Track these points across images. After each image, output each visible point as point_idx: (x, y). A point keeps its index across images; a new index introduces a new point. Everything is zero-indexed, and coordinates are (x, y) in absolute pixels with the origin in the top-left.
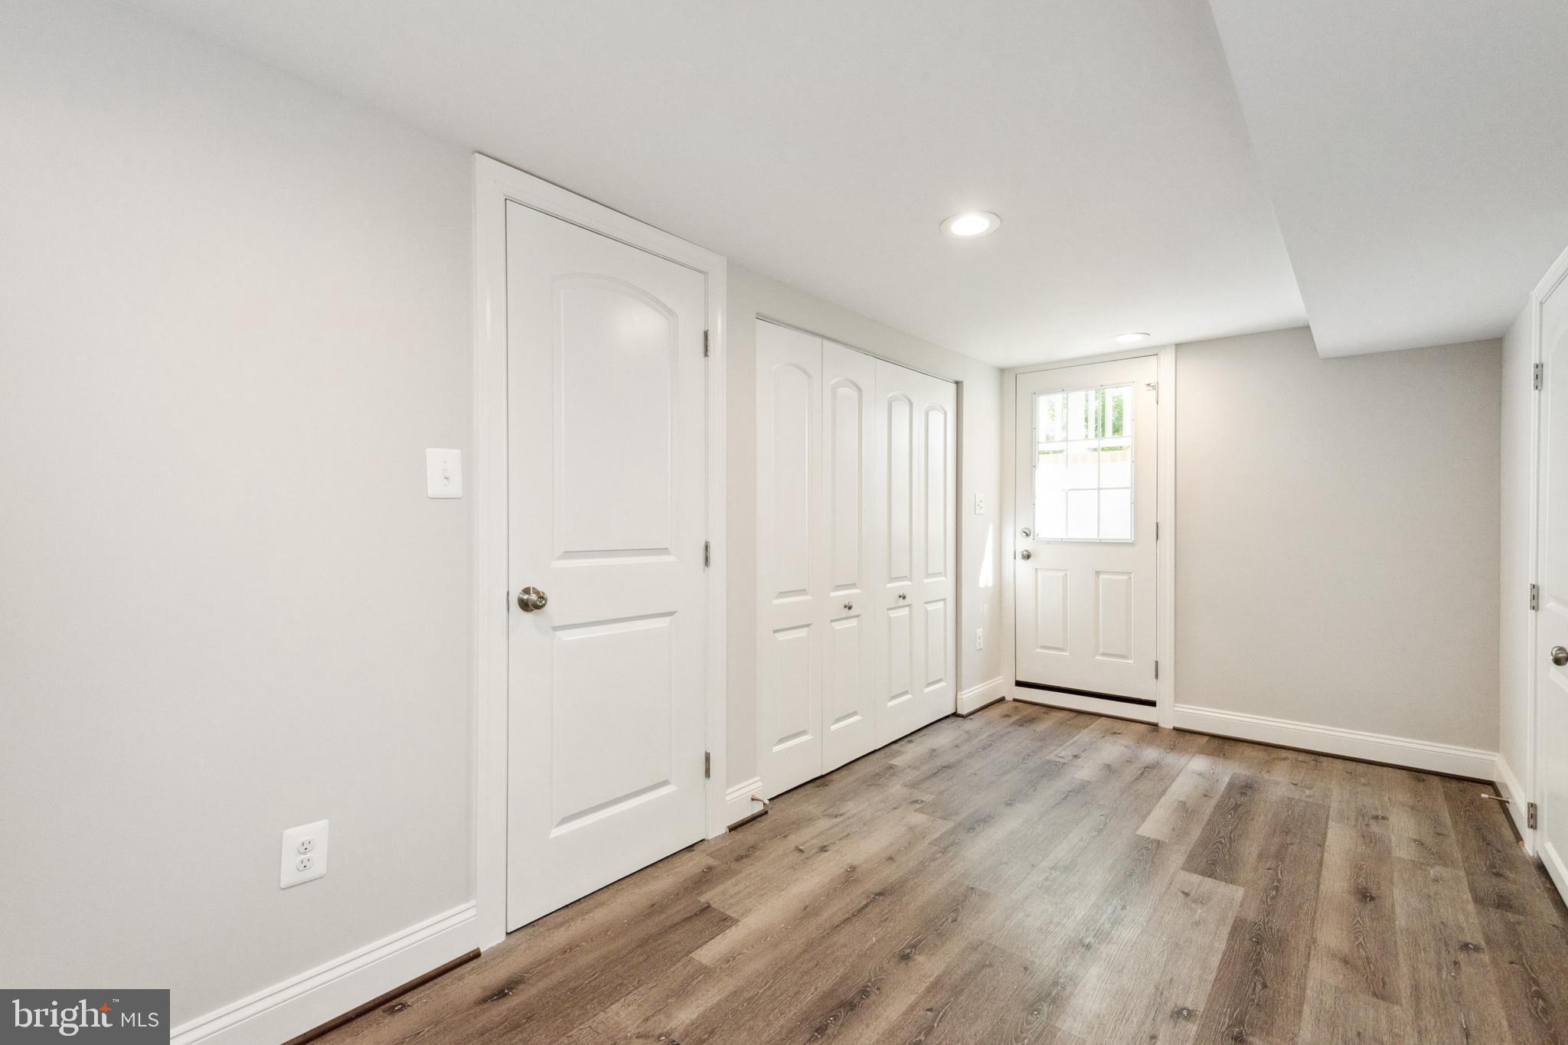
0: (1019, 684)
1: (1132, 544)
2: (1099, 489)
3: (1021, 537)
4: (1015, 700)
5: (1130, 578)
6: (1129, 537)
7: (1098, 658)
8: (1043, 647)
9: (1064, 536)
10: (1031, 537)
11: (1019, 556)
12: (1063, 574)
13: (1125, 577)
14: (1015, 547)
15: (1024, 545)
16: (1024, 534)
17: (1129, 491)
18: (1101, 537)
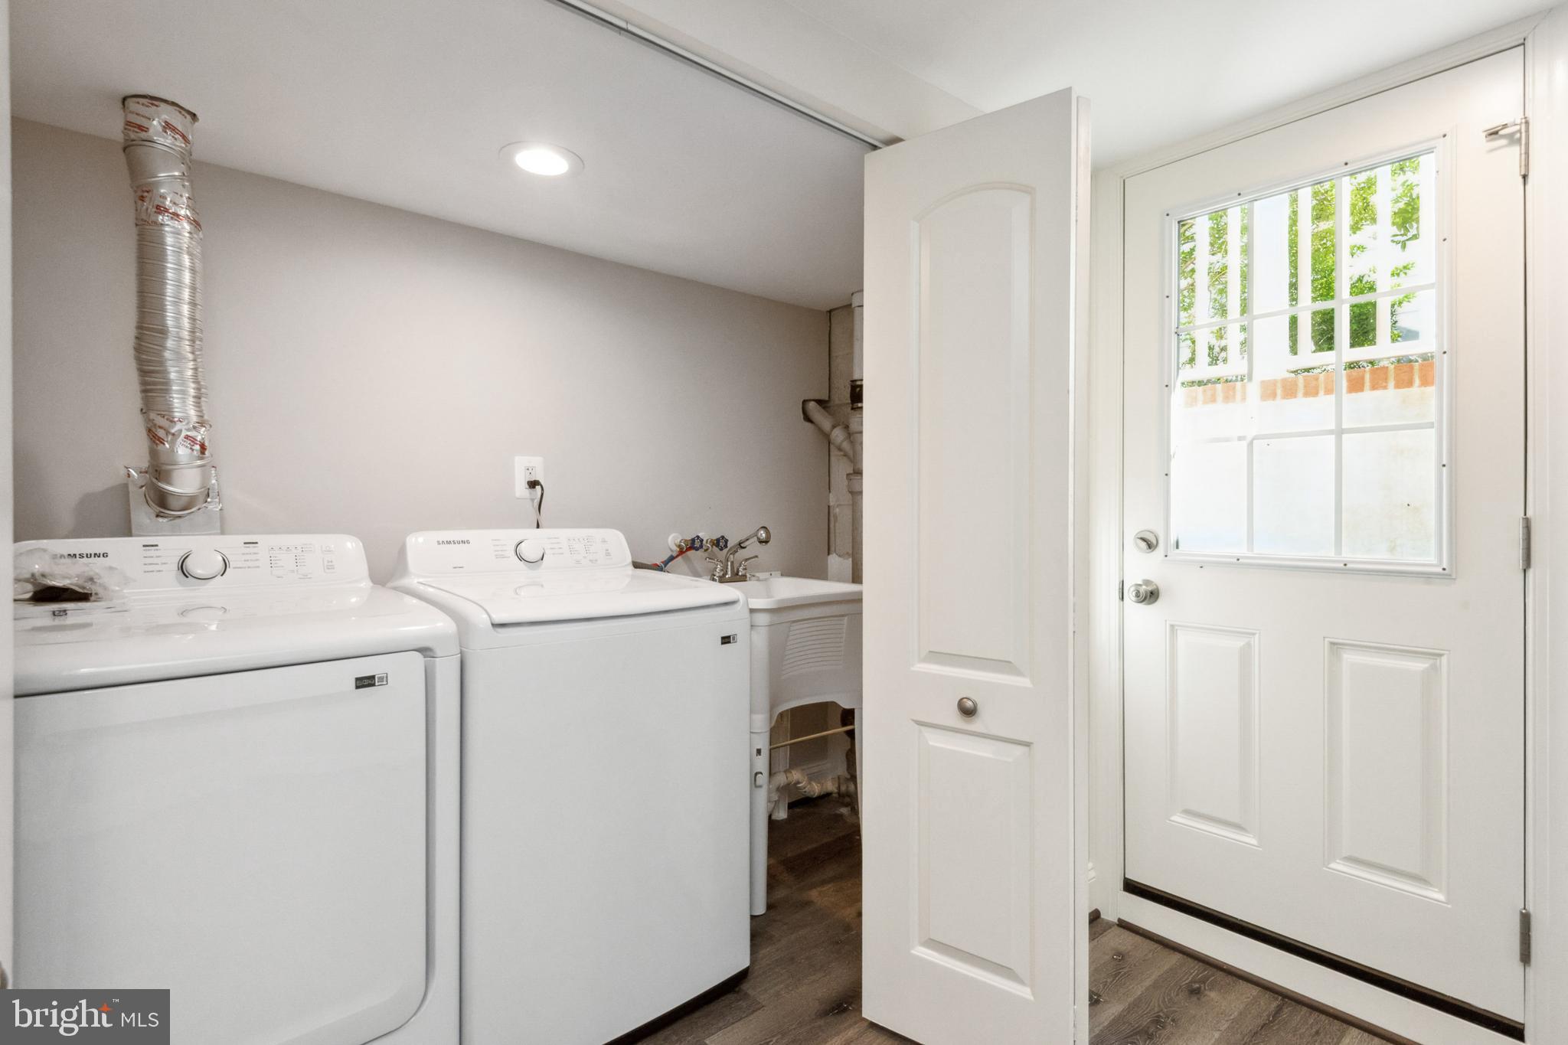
0: (1133, 888)
1: (1446, 576)
2: (1340, 432)
3: (1135, 553)
4: (1123, 925)
5: (1435, 668)
6: (1432, 559)
7: (1338, 866)
8: (1188, 812)
9: (1242, 551)
10: (1160, 551)
11: (1130, 595)
12: (1240, 643)
13: (1419, 666)
14: (1122, 569)
15: (1142, 568)
16: (1143, 545)
17: (1432, 433)
18: (1347, 555)
